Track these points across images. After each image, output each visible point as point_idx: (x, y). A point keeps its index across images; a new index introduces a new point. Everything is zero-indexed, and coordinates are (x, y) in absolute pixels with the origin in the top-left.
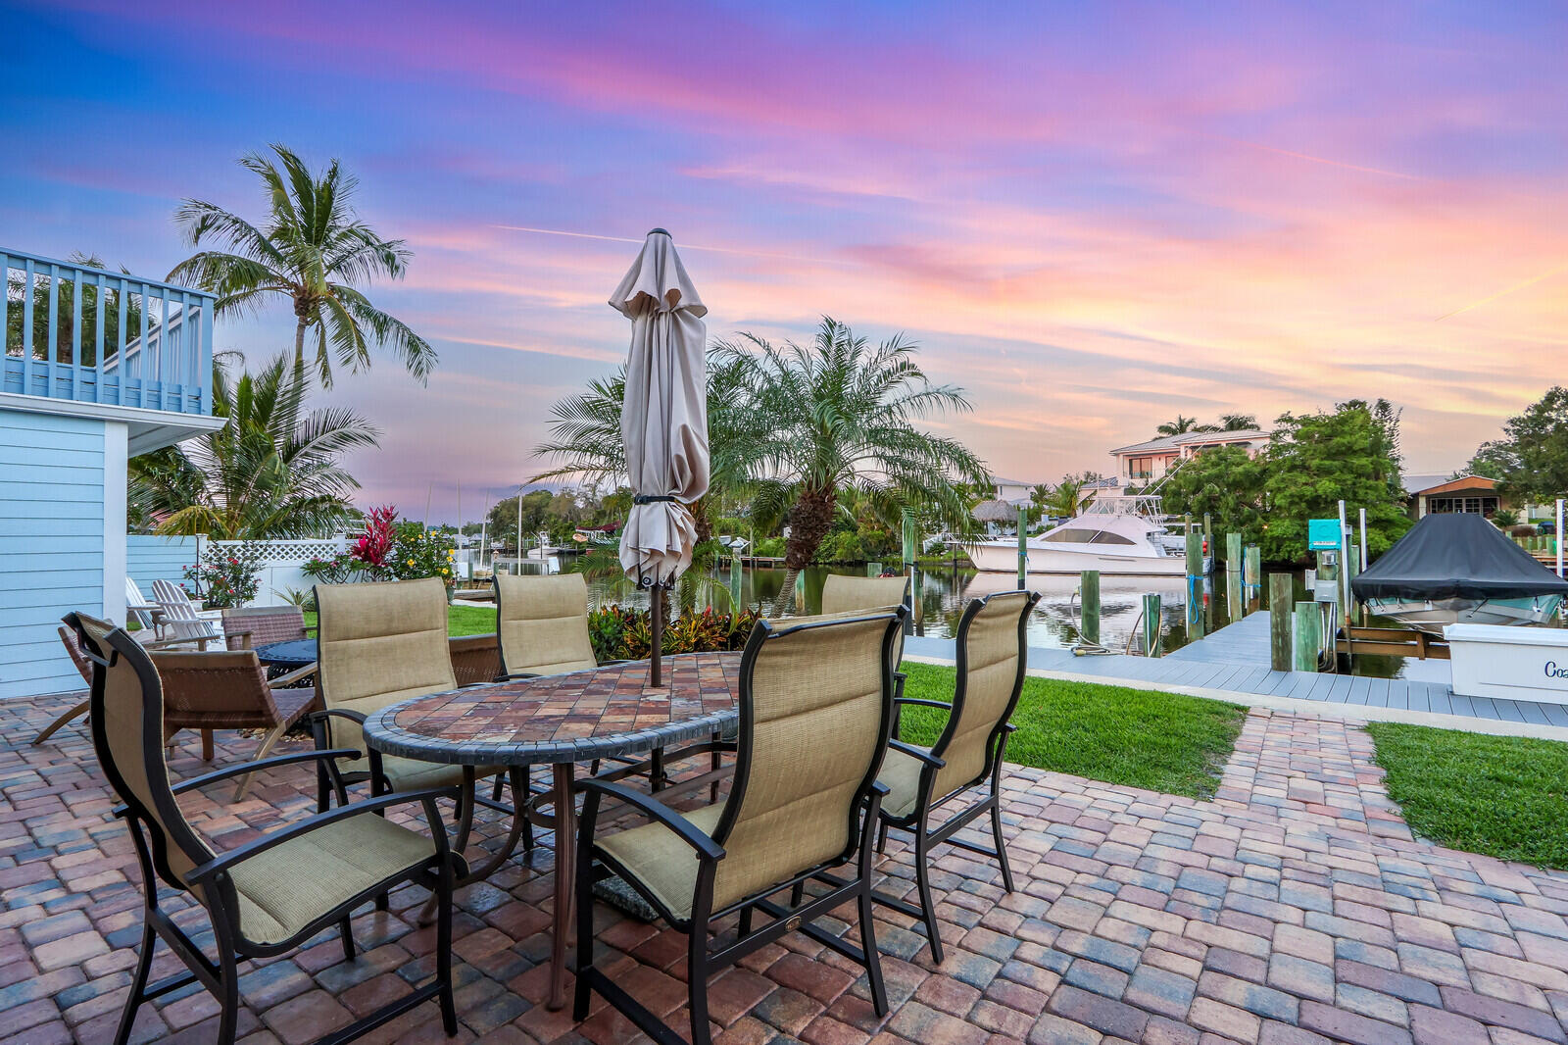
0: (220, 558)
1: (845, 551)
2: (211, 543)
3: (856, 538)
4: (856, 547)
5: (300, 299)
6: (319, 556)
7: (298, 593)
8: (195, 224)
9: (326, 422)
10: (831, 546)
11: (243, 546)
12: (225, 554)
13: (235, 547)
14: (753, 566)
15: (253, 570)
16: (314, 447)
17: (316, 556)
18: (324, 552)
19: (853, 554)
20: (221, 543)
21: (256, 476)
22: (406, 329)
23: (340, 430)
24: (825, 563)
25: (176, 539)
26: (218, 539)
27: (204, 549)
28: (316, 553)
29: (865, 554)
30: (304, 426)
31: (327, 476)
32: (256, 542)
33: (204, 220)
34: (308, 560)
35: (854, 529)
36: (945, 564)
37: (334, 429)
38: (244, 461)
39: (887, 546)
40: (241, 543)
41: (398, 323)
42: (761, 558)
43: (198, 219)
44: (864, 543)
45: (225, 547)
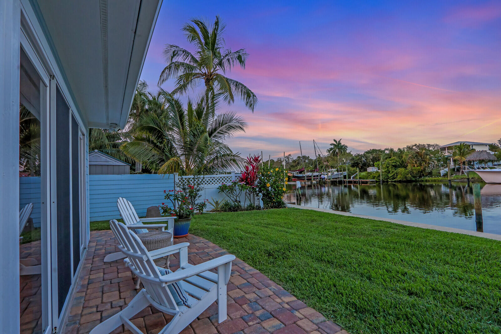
0: (184, 184)
1: (402, 176)
2: (180, 177)
3: (407, 171)
4: (408, 174)
5: (207, 79)
6: (224, 183)
7: (217, 201)
8: (171, 55)
9: (223, 120)
10: (394, 174)
11: (193, 179)
12: (186, 183)
13: (190, 179)
14: (360, 184)
15: (198, 191)
16: (218, 133)
17: (223, 183)
18: (226, 181)
19: (406, 177)
20: (184, 177)
21: (197, 146)
22: (245, 87)
23: (228, 124)
24: (392, 182)
25: (167, 175)
26: (183, 175)
27: (177, 181)
28: (223, 181)
29: (412, 177)
30: (215, 122)
31: (221, 148)
32: (199, 176)
33: (174, 52)
34: (220, 185)
35: (405, 167)
36: (455, 181)
37: (226, 124)
38: (192, 139)
39: (422, 174)
40: (192, 176)
41: (241, 84)
42: (363, 180)
43: (171, 53)
44: (411, 172)
45: (186, 179)
